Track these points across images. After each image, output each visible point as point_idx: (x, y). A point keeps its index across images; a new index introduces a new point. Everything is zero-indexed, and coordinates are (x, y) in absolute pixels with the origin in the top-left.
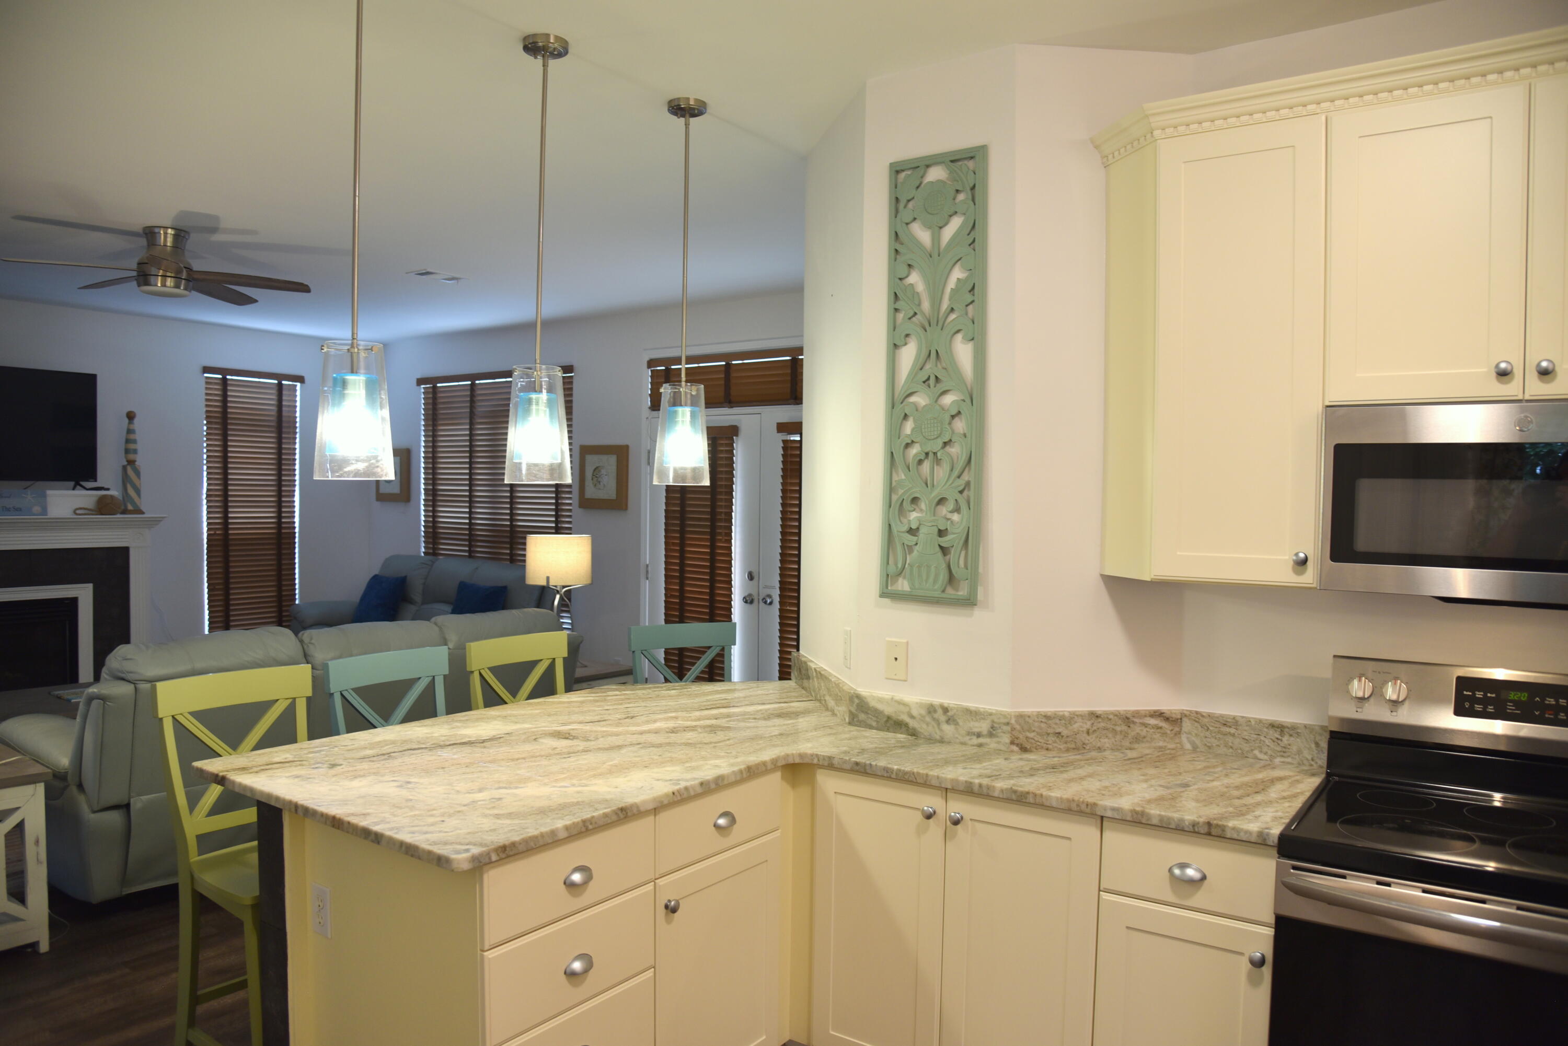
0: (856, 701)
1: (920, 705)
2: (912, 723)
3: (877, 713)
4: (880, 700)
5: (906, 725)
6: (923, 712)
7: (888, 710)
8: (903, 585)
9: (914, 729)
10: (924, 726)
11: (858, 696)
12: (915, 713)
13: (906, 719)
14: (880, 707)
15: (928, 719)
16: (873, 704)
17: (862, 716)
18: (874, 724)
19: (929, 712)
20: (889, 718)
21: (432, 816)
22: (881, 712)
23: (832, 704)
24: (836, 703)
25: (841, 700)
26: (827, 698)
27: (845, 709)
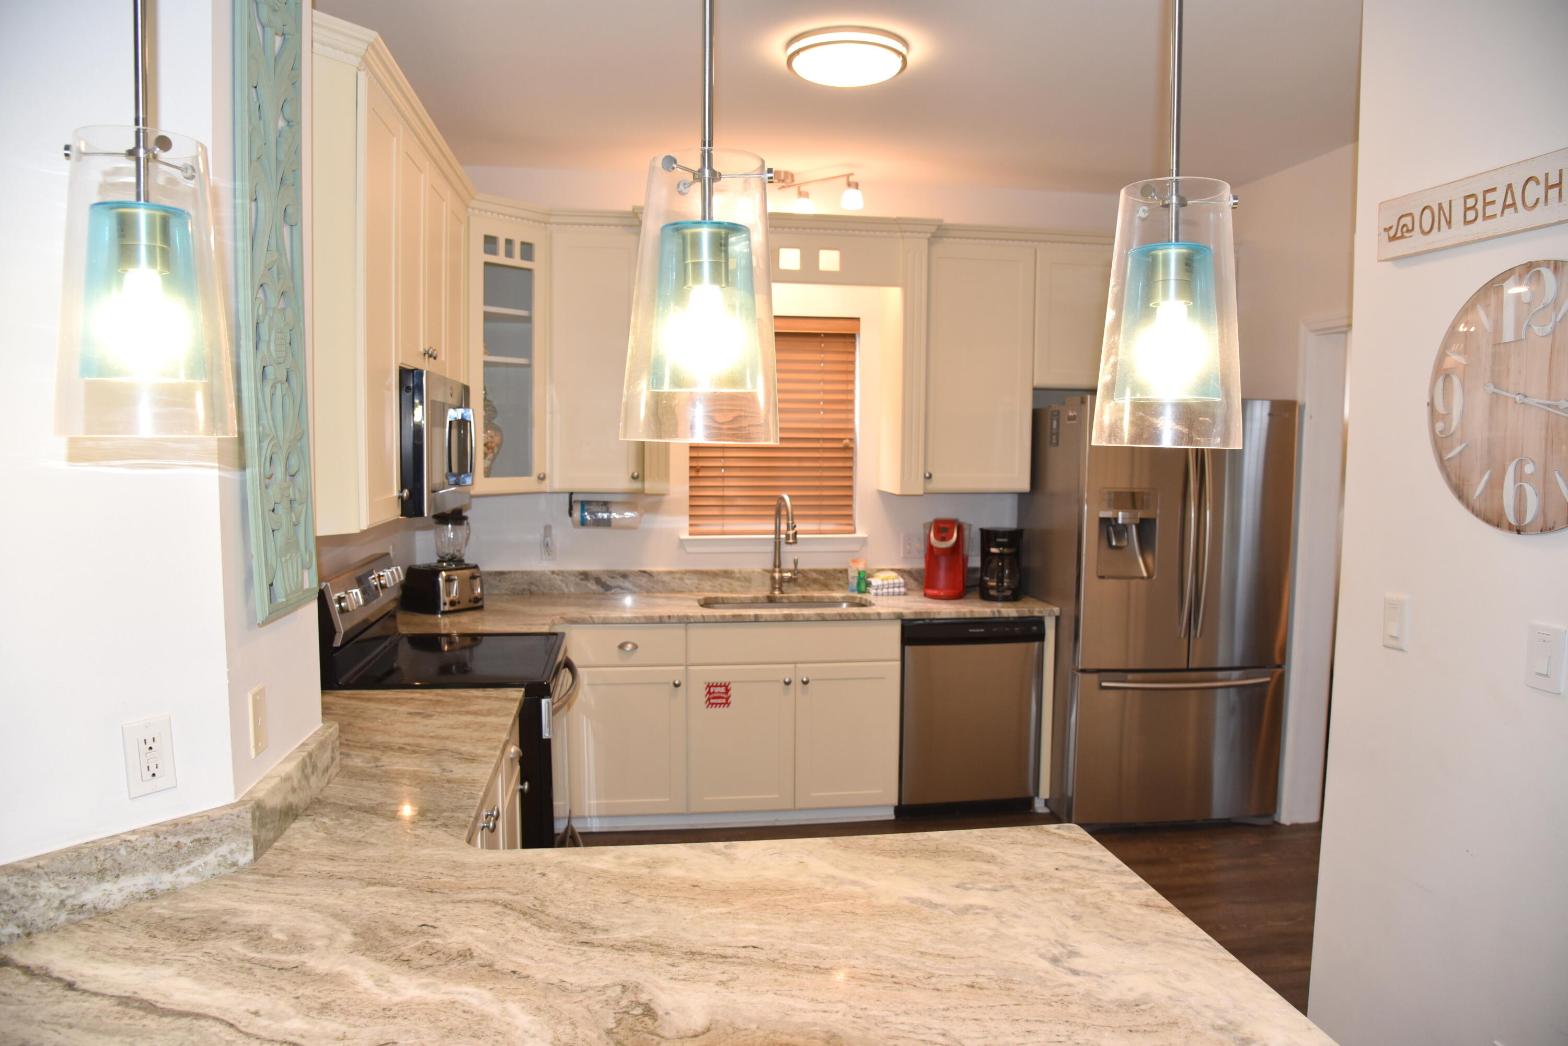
0: (258, 813)
1: (296, 767)
2: (295, 800)
3: (272, 813)
4: (274, 791)
5: (292, 807)
6: (300, 776)
11: (258, 805)
12: (295, 783)
14: (274, 800)
15: (303, 782)
16: (269, 803)
20: (281, 812)
21: (1064, 881)
23: (137, 883)
24: (171, 868)
25: (203, 844)
26: (93, 894)
27: (234, 846)
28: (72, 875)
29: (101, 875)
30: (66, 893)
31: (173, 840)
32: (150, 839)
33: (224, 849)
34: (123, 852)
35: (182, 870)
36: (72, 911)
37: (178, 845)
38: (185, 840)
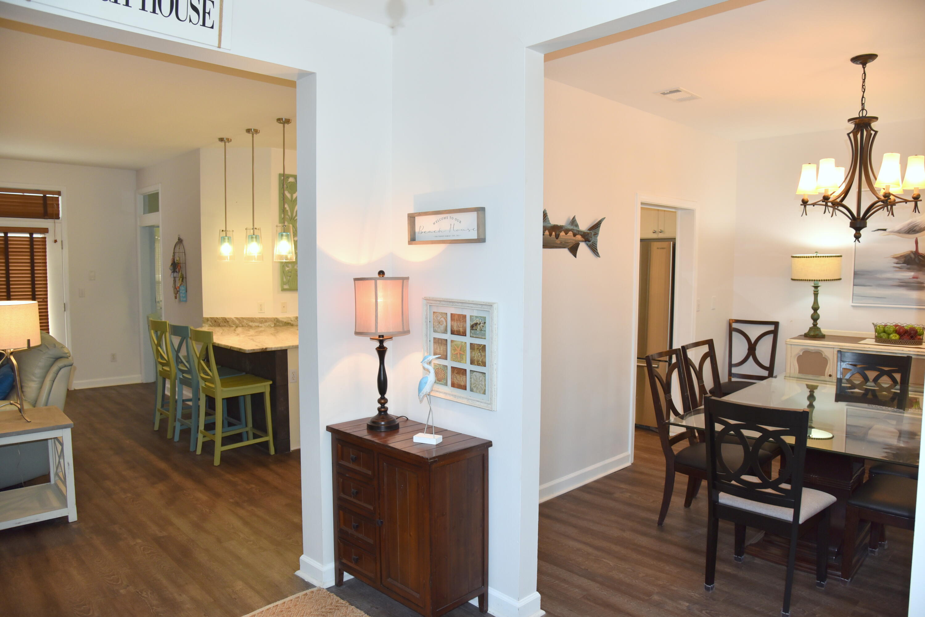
0: (276, 320)
1: (294, 317)
2: (292, 322)
3: (282, 322)
4: (283, 318)
5: (290, 323)
6: (295, 319)
7: (285, 320)
8: (286, 287)
9: (292, 324)
10: (295, 322)
11: (276, 318)
12: (292, 319)
13: (290, 322)
14: (283, 320)
15: (296, 320)
16: (281, 319)
17: (278, 324)
18: (281, 325)
19: (296, 319)
20: (285, 322)
22: (283, 321)
23: (257, 324)
24: (261, 323)
25: (266, 321)
26: (251, 324)
27: (271, 323)
28: (248, 320)
29: (252, 321)
30: (247, 323)
31: (262, 319)
32: (259, 319)
33: (269, 323)
34: (255, 319)
35: (263, 324)
36: (248, 325)
37: (262, 321)
38: (263, 320)
